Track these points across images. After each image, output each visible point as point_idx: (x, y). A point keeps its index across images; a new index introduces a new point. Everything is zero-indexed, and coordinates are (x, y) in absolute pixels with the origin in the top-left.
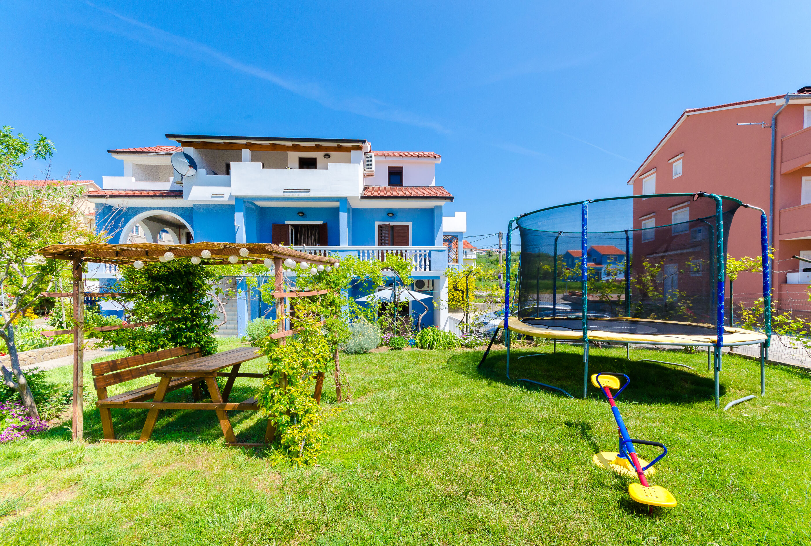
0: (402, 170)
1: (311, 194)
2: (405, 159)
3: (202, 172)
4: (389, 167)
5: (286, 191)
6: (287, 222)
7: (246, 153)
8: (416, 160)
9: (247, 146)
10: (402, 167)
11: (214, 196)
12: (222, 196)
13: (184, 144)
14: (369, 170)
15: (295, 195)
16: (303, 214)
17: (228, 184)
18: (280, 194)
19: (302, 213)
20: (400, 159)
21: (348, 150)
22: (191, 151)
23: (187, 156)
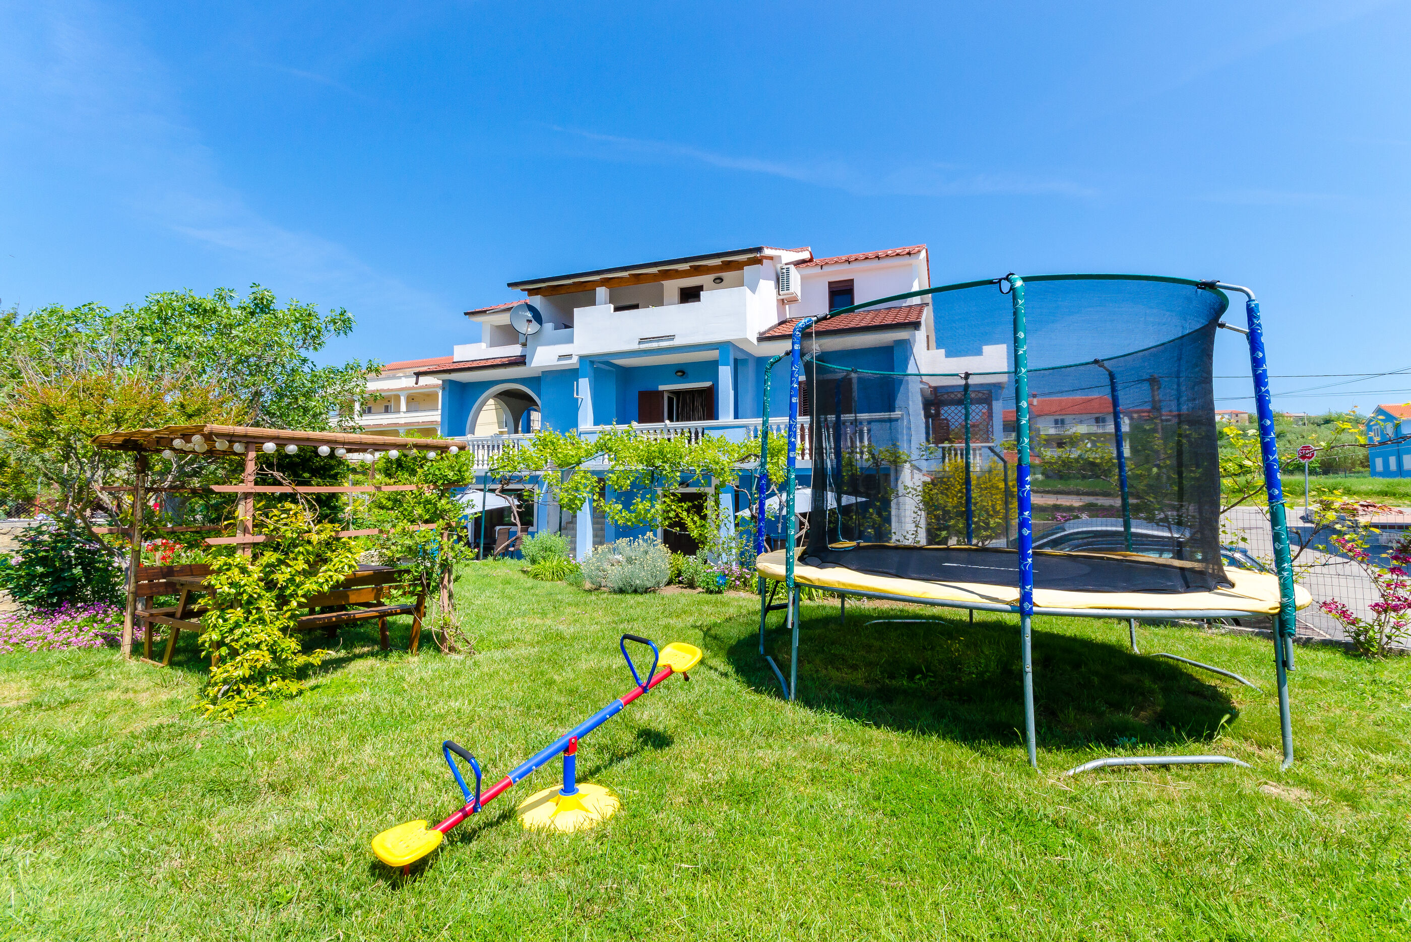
0: (852, 285)
1: (677, 342)
2: (854, 266)
3: (548, 326)
4: (829, 283)
5: (642, 340)
6: (661, 388)
7: (602, 292)
8: (875, 263)
9: (604, 282)
10: (852, 280)
11: (561, 357)
12: (570, 356)
13: (532, 292)
14: (786, 292)
15: (654, 345)
16: (684, 373)
17: (570, 340)
18: (635, 346)
19: (682, 372)
20: (846, 266)
21: (739, 266)
22: (537, 301)
23: (531, 308)
